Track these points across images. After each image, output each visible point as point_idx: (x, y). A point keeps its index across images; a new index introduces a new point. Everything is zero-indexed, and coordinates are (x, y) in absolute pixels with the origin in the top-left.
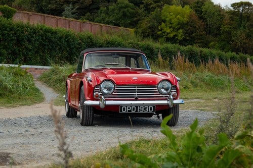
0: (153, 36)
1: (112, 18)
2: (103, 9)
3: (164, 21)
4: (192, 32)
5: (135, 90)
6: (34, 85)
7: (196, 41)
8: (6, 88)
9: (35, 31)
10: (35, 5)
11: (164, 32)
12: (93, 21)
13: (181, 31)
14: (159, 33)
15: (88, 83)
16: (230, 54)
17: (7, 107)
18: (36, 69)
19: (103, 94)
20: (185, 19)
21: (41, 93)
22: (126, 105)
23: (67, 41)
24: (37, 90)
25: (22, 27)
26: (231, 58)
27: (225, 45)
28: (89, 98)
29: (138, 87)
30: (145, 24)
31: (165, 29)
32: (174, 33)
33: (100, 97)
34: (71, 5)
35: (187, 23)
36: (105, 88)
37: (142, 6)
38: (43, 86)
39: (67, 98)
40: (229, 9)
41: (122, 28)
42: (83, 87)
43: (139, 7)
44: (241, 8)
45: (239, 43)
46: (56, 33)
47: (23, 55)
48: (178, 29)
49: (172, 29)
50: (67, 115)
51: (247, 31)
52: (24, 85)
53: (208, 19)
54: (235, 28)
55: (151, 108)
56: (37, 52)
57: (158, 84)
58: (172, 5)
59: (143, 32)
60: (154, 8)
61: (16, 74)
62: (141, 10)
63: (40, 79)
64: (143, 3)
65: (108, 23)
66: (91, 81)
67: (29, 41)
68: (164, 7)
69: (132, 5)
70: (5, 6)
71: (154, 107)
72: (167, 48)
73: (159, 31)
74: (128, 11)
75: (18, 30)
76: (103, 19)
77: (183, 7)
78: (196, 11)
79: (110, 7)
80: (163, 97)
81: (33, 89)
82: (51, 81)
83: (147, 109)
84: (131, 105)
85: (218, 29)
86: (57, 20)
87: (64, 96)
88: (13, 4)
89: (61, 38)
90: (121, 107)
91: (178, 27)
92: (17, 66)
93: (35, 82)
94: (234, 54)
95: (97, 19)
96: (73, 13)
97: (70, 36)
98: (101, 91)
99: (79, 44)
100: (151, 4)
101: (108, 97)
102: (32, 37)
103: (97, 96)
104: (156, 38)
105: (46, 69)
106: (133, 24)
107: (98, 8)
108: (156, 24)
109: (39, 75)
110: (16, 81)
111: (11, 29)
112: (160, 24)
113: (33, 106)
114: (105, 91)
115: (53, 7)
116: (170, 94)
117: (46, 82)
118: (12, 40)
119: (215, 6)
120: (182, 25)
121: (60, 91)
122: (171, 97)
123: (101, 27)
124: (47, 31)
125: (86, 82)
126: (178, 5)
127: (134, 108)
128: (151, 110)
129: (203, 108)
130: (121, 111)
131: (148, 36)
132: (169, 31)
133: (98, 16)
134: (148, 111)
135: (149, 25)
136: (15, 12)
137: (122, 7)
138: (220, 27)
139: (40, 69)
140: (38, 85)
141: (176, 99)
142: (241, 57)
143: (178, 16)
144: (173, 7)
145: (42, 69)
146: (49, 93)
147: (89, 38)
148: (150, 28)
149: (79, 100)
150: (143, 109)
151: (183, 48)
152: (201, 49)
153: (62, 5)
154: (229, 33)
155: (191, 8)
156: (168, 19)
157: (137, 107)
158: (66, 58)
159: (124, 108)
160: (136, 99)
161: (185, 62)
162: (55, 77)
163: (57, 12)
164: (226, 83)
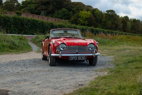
0: (76, 23)
1: (60, 16)
2: (56, 12)
3: (80, 17)
4: (91, 22)
5: (76, 48)
6: (28, 43)
7: (93, 25)
8: (16, 45)
9: (29, 21)
10: (30, 11)
11: (80, 22)
12: (52, 17)
13: (87, 21)
14: (78, 22)
15: (53, 45)
16: (107, 30)
17: (16, 54)
18: (30, 36)
19: (61, 50)
20: (88, 16)
21: (31, 47)
22: (72, 56)
23: (42, 25)
24: (30, 46)
25: (24, 19)
26: (107, 32)
27: (103, 27)
28: (53, 53)
29: (78, 47)
30: (72, 19)
31: (80, 20)
32: (84, 22)
33: (59, 52)
34: (44, 11)
35: (89, 18)
36: (62, 47)
37: (71, 11)
38: (32, 44)
39: (42, 51)
40: (105, 13)
41: (63, 20)
42: (50, 47)
43: (70, 11)
44: (110, 13)
45: (109, 26)
46: (38, 21)
47: (24, 31)
48: (86, 20)
49: (83, 20)
50: (42, 59)
51: (112, 21)
52: (24, 43)
53: (97, 17)
54: (107, 20)
55: (84, 57)
56: (30, 29)
57: (88, 46)
58: (83, 11)
59: (72, 22)
60: (76, 12)
61: (20, 39)
62: (71, 13)
63: (31, 41)
64: (72, 10)
65: (58, 18)
66: (55, 44)
67: (27, 25)
68: (80, 12)
69: (67, 11)
70: (18, 11)
71: (86, 57)
72: (83, 28)
73: (78, 21)
74: (66, 13)
75: (22, 20)
76: (56, 16)
77: (87, 12)
78: (92, 13)
79: (59, 12)
80: (90, 52)
81: (28, 45)
82: (35, 42)
83: (82, 58)
84: (75, 56)
85: (101, 20)
86: (38, 17)
87: (41, 50)
88: (21, 10)
89: (40, 23)
90: (70, 57)
91: (86, 19)
92: (21, 35)
93: (28, 42)
94: (108, 30)
95: (54, 16)
96: (44, 14)
97: (44, 22)
98: (59, 49)
99: (47, 26)
100: (75, 10)
101: (63, 52)
102: (28, 23)
103: (58, 51)
104: (77, 24)
105: (34, 36)
106: (68, 18)
107: (54, 12)
108: (77, 18)
109: (31, 39)
110: (20, 42)
111: (19, 20)
112: (79, 19)
113: (28, 53)
114: (62, 49)
115: (37, 12)
116: (94, 51)
117: (33, 42)
118: (19, 24)
119: (100, 11)
120: (87, 19)
121: (39, 46)
122: (94, 52)
123: (56, 19)
124: (34, 20)
125: (52, 44)
126: (85, 11)
127: (76, 58)
128: (84, 58)
129: (103, 55)
130: (70, 59)
131: (74, 23)
132: (82, 21)
133: (54, 15)
134: (83, 59)
135: (74, 18)
136: (22, 13)
137: (63, 12)
138: (102, 20)
139: (31, 36)
140: (30, 43)
141: (96, 53)
142: (111, 32)
143: (85, 15)
144: (83, 12)
145: (32, 37)
146: (34, 47)
147: (51, 23)
148: (75, 20)
149: (48, 53)
150: (80, 58)
151: (89, 28)
152: (96, 28)
153: (40, 11)
154: (105, 22)
155: (90, 12)
156: (81, 16)
157: (77, 57)
158: (42, 32)
159: (71, 58)
160: (77, 53)
161: (90, 33)
162: (37, 40)
163: (39, 14)
164: (107, 42)
